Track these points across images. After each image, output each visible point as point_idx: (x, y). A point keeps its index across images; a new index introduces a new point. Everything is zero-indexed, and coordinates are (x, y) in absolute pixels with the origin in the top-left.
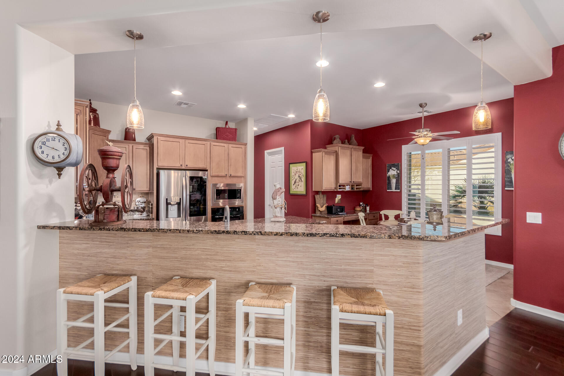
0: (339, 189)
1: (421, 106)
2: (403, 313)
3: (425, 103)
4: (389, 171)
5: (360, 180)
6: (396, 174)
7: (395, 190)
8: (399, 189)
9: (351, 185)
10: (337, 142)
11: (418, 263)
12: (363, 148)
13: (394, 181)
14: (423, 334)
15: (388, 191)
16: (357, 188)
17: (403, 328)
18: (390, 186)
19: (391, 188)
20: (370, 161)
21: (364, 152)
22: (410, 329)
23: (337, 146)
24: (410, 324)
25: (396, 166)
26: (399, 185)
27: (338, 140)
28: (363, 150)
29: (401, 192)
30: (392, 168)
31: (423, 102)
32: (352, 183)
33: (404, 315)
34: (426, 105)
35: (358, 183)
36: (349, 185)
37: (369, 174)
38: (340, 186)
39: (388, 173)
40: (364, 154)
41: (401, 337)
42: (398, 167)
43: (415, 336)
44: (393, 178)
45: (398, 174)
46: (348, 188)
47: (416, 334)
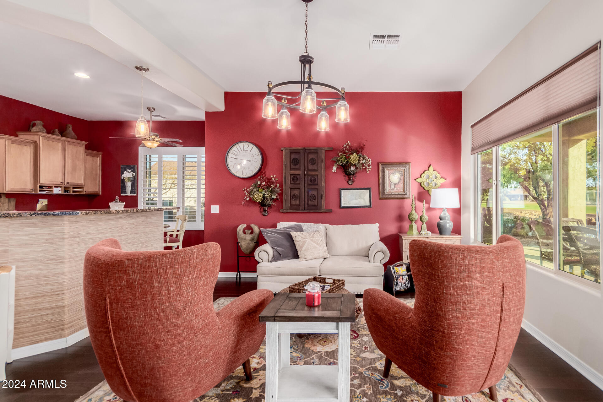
0: (40, 191)
1: (149, 109)
2: (45, 282)
3: (153, 108)
4: (123, 173)
5: (81, 181)
6: (132, 176)
7: (131, 194)
8: (134, 193)
9: (64, 187)
10: (38, 130)
11: (63, 238)
12: (85, 143)
13: (129, 185)
14: (66, 296)
15: (122, 195)
16: (74, 192)
17: (44, 296)
18: (124, 190)
19: (125, 192)
20: (98, 161)
21: (87, 147)
22: (53, 295)
23: (37, 135)
24: (53, 291)
25: (132, 168)
26: (135, 189)
27: (41, 127)
28: (86, 145)
29: (137, 196)
30: (127, 170)
31: (151, 106)
32: (66, 184)
33: (46, 285)
34: (154, 110)
35: (76, 184)
36: (61, 187)
37: (96, 175)
38: (41, 187)
39: (123, 175)
40: (87, 151)
41: (43, 304)
42: (135, 169)
43: (58, 299)
44: (128, 181)
45: (134, 177)
46: (57, 191)
47: (60, 297)
